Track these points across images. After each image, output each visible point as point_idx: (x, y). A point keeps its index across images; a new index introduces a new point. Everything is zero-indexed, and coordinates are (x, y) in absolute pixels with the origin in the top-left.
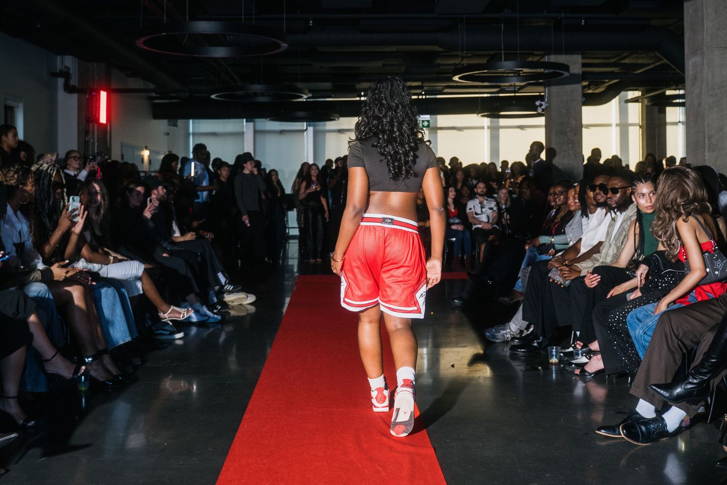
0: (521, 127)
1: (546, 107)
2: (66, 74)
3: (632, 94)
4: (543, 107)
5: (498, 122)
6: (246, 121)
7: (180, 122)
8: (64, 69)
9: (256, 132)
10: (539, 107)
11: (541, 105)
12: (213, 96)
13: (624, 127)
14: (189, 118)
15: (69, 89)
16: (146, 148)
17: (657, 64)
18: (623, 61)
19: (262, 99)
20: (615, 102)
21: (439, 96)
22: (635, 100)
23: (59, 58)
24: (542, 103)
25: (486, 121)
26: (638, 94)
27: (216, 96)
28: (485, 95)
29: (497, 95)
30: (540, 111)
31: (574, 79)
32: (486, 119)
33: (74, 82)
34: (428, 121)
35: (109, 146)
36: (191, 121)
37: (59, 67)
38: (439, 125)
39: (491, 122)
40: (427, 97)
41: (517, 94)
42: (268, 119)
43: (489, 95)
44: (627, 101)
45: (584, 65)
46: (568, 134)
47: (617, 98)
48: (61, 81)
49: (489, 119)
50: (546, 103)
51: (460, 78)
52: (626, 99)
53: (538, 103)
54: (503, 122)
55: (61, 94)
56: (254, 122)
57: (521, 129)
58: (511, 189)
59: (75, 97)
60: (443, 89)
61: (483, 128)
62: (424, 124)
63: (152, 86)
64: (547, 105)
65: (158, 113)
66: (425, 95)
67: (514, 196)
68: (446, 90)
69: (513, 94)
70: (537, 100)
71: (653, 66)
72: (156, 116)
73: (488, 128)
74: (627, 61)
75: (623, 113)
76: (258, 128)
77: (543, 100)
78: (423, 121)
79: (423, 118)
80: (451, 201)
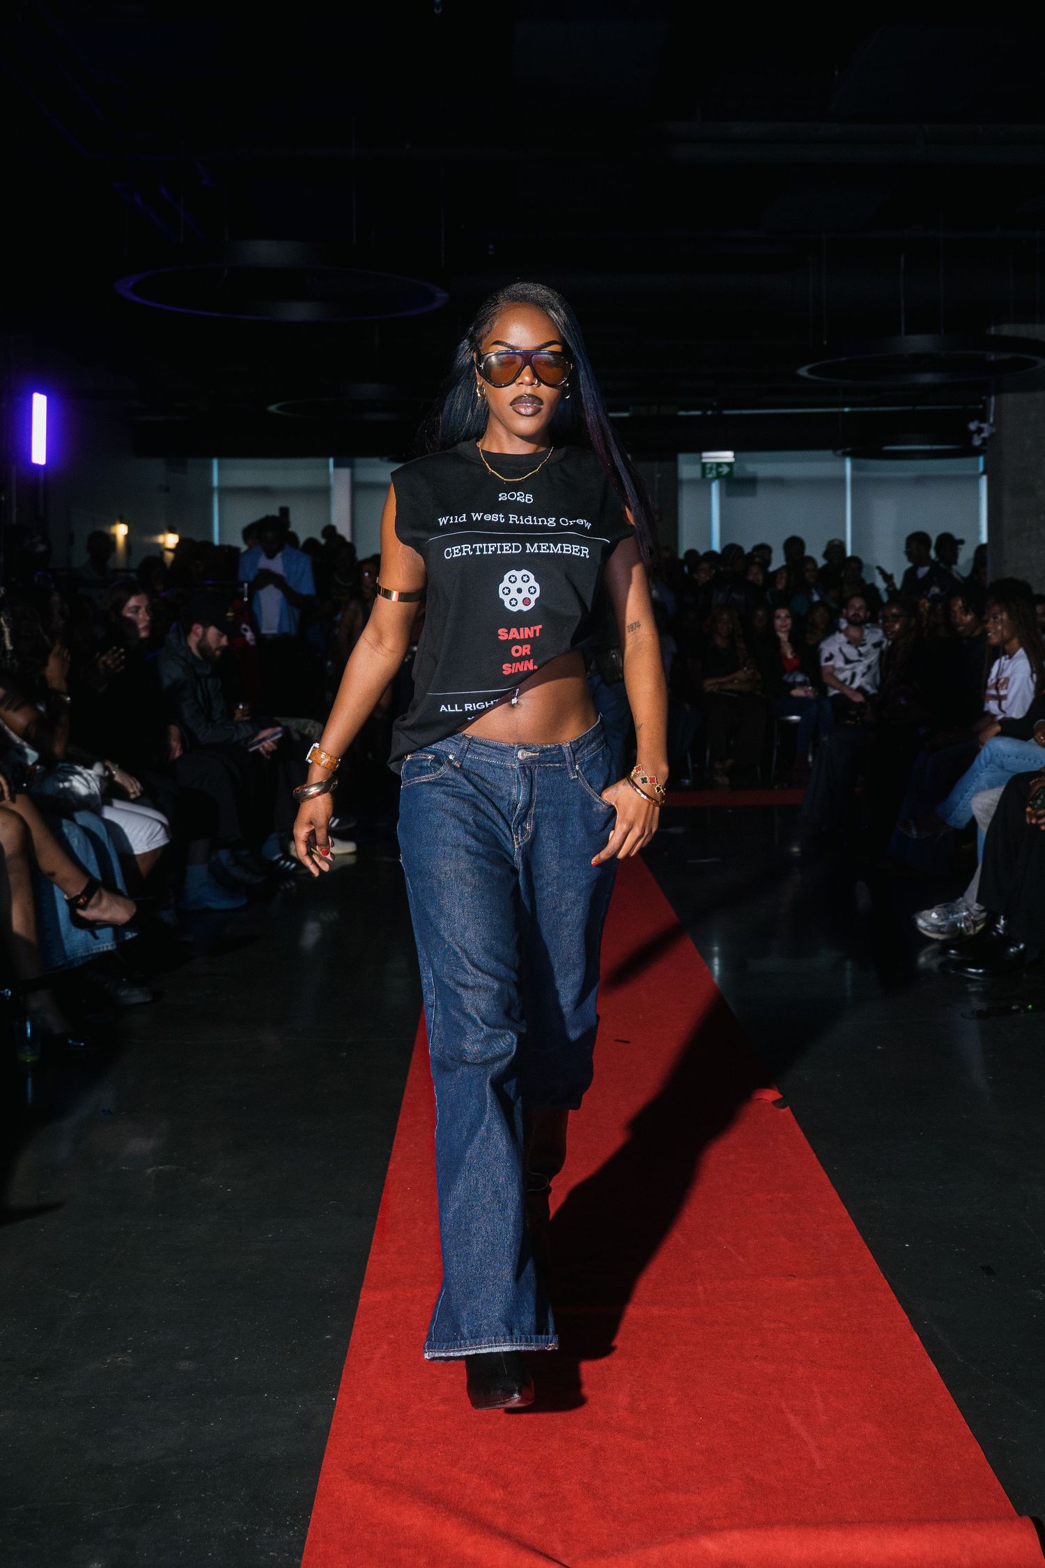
1: (992, 435)
4: (985, 435)
6: (336, 465)
7: (192, 464)
9: (357, 488)
10: (975, 437)
11: (980, 431)
12: (273, 408)
14: (211, 456)
16: (120, 520)
24: (984, 426)
25: (849, 466)
27: (279, 408)
29: (872, 409)
30: (976, 445)
32: (848, 460)
34: (729, 464)
35: (42, 517)
36: (215, 462)
39: (860, 465)
42: (385, 459)
46: (1039, 493)
49: (856, 461)
50: (991, 425)
51: (810, 371)
53: (973, 426)
54: (890, 467)
56: (351, 466)
61: (843, 480)
62: (720, 470)
64: (994, 430)
65: (145, 443)
66: (720, 408)
70: (972, 420)
73: (856, 479)
76: (359, 479)
77: (983, 419)
78: (719, 465)
79: (717, 457)
80: (783, 636)
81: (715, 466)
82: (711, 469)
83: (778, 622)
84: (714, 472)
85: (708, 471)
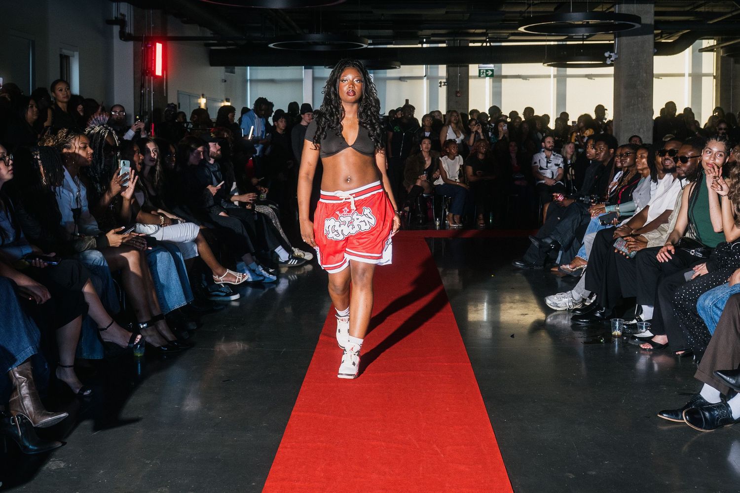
0: (589, 76)
1: (616, 59)
2: (121, 22)
3: (706, 43)
4: (612, 58)
5: (566, 71)
6: (305, 68)
7: (237, 69)
8: (119, 16)
9: (315, 79)
10: (608, 59)
11: (610, 57)
12: (271, 45)
13: (697, 78)
14: (247, 65)
15: (124, 37)
16: (203, 96)
17: (734, 13)
18: (698, 10)
19: (321, 48)
20: (688, 52)
21: (504, 44)
22: (710, 49)
23: (114, 5)
24: (611, 54)
25: (553, 71)
26: (712, 42)
27: (273, 45)
28: (552, 43)
29: (564, 43)
30: (609, 62)
31: (646, 30)
32: (552, 68)
33: (129, 29)
34: (492, 70)
35: (165, 95)
36: (249, 67)
37: (114, 14)
38: (503, 73)
39: (557, 71)
40: (492, 44)
41: (585, 42)
42: (327, 67)
43: (556, 43)
44: (702, 50)
45: (657, 14)
46: (638, 87)
47: (691, 47)
48: (116, 29)
49: (556, 68)
50: (616, 54)
52: (701, 48)
53: (607, 54)
54: (570, 71)
55: (117, 42)
56: (313, 69)
57: (589, 78)
58: (577, 143)
59: (130, 45)
60: (509, 36)
61: (549, 76)
62: (487, 73)
63: (209, 33)
64: (617, 56)
65: (215, 59)
66: (490, 42)
67: (580, 150)
68: (511, 38)
69: (581, 42)
70: (607, 52)
71: (730, 15)
72: (213, 64)
73: (555, 76)
74: (702, 9)
75: (697, 62)
76: (317, 75)
77: (612, 51)
78: (487, 71)
79: (486, 67)
80: (513, 155)
81: (485, 71)
82: (483, 72)
83: (511, 148)
84: (485, 74)
85: (481, 74)
